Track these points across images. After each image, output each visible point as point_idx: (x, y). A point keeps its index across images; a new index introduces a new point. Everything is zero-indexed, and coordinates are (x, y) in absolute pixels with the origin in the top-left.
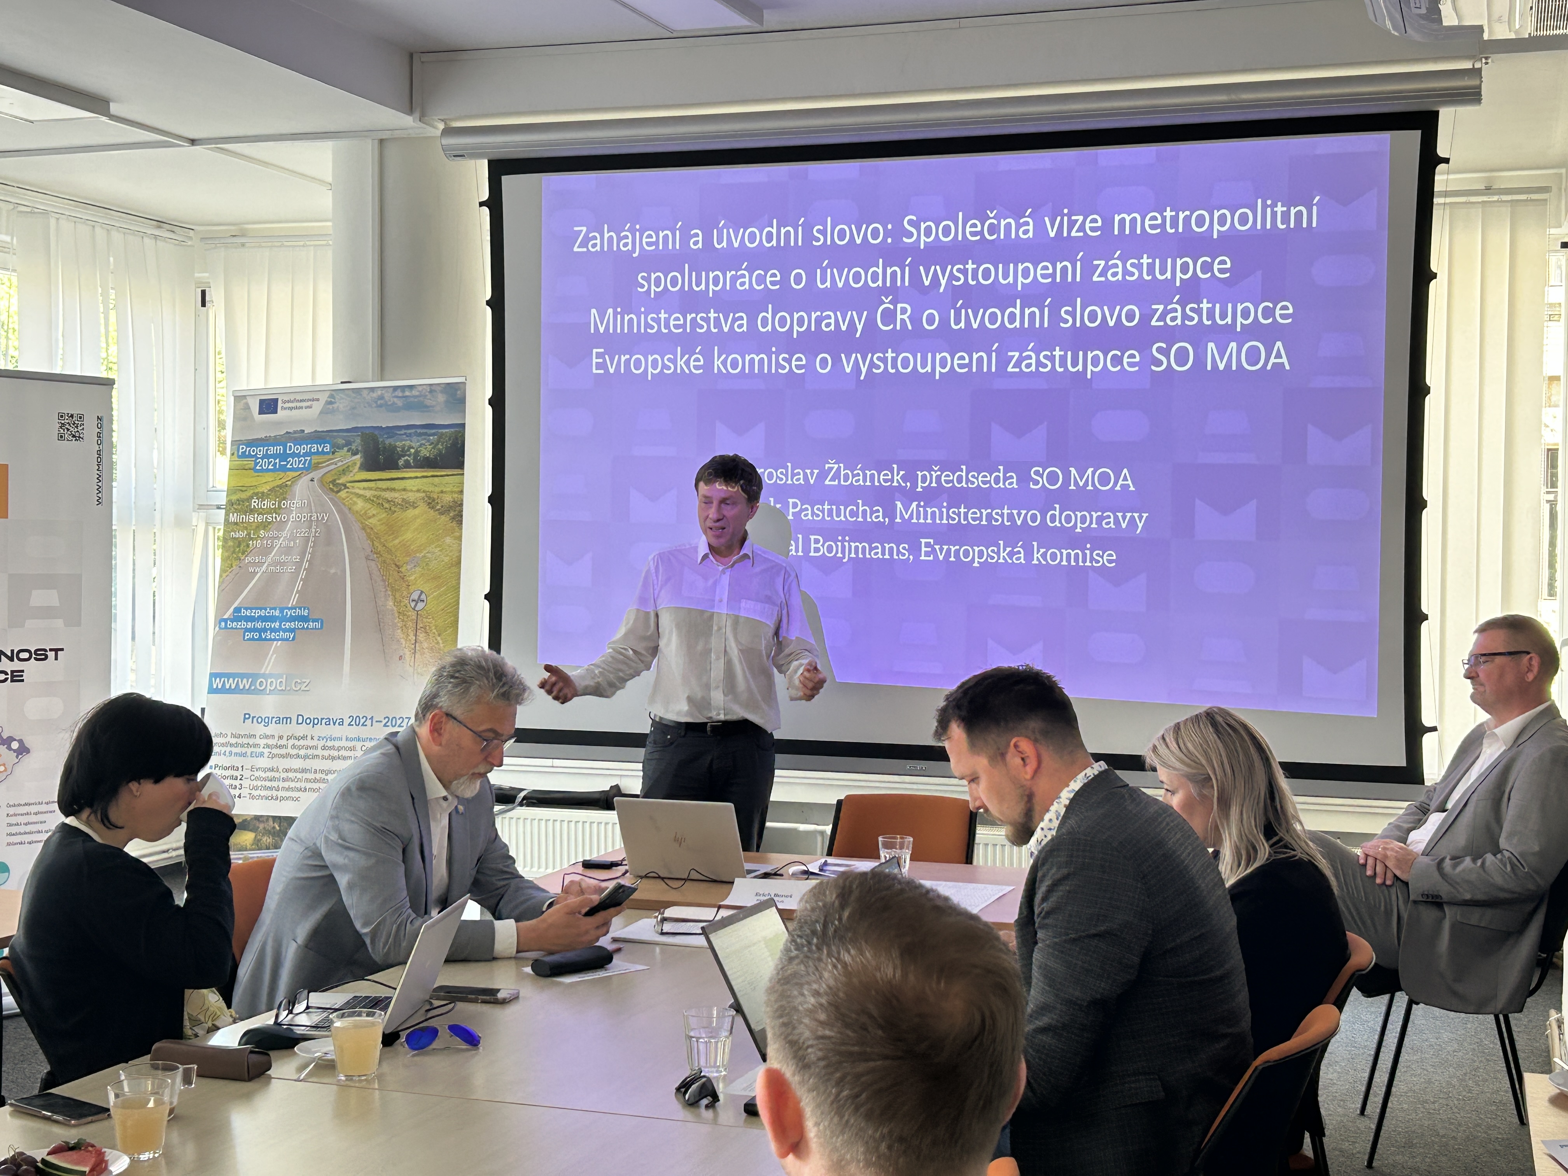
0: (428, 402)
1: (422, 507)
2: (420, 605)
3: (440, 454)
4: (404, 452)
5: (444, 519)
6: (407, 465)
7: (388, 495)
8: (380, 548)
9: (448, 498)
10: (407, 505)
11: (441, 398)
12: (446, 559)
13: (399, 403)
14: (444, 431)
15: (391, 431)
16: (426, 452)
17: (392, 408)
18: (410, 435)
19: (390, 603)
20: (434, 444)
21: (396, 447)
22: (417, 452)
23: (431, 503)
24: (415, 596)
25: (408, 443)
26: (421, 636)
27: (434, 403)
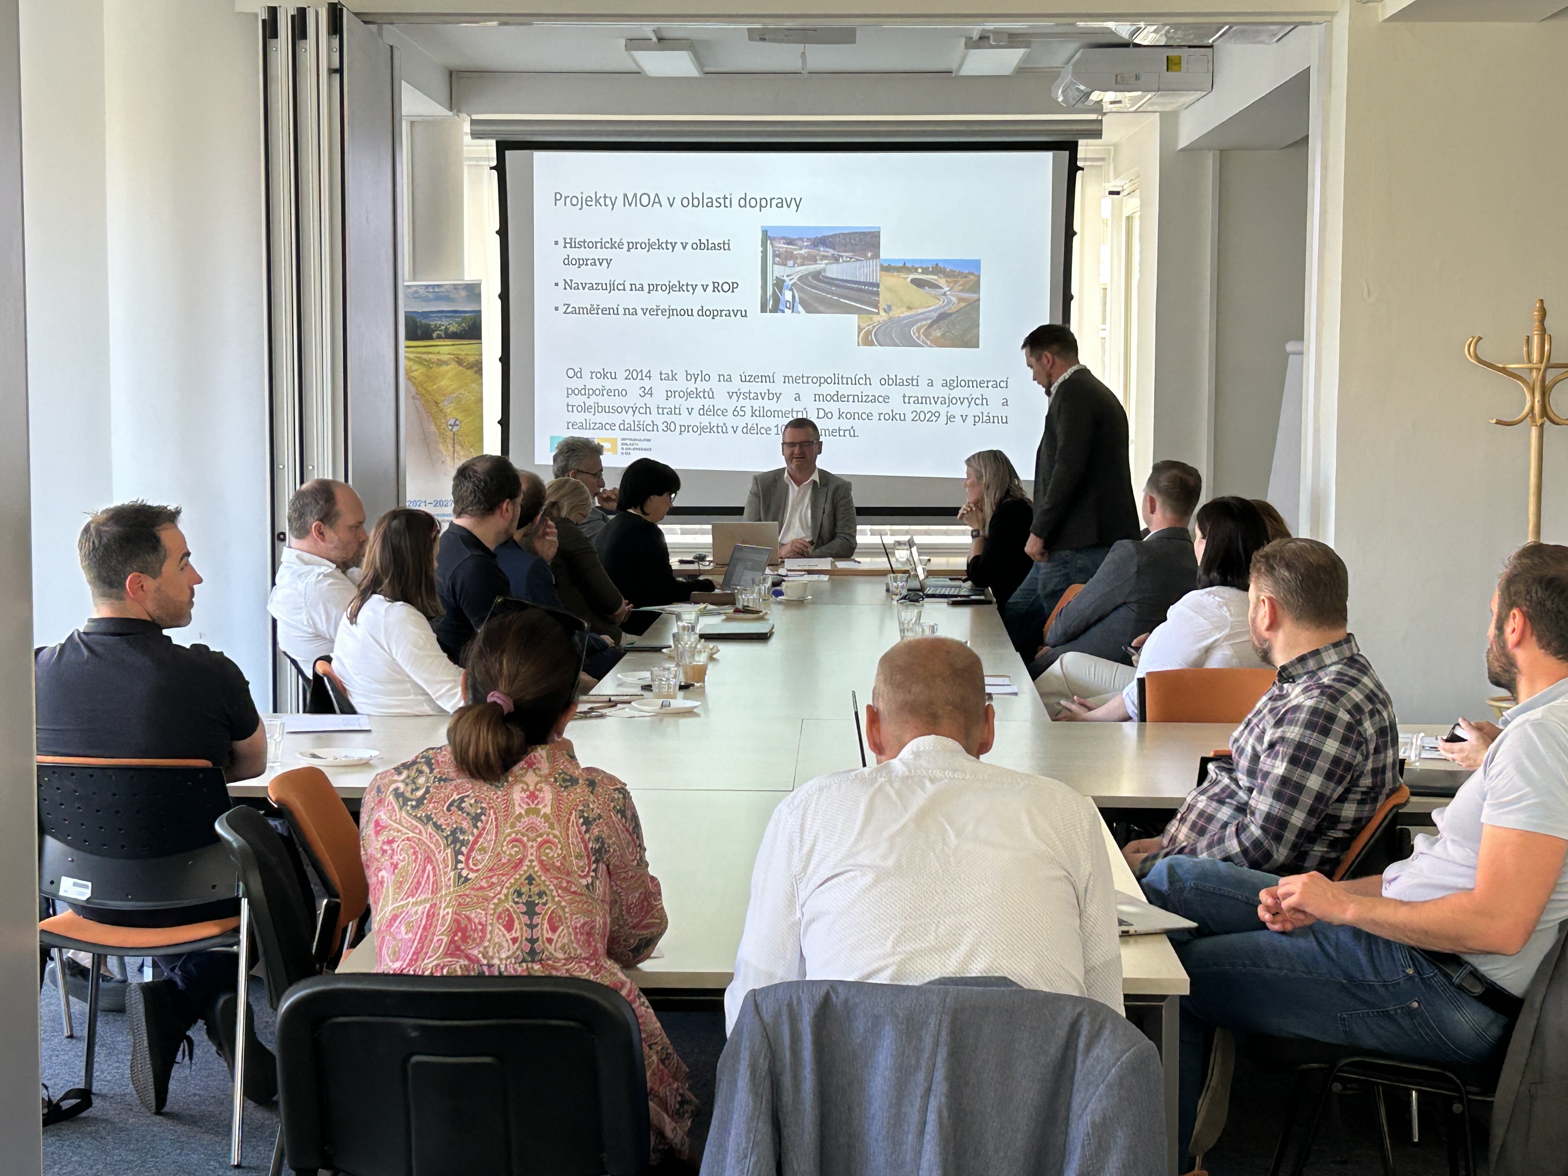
0: (452, 296)
1: (454, 365)
2: (455, 429)
3: (464, 330)
4: (437, 328)
5: (469, 373)
6: (439, 337)
7: (425, 356)
8: (423, 392)
9: (471, 359)
10: (440, 363)
11: (463, 293)
12: (473, 398)
13: (431, 296)
14: (467, 315)
15: (426, 314)
16: (453, 328)
17: (425, 299)
18: (441, 317)
19: (433, 428)
20: (459, 324)
21: (430, 325)
22: (446, 329)
23: (460, 362)
24: (452, 422)
25: (439, 322)
26: (458, 448)
27: (457, 296)
